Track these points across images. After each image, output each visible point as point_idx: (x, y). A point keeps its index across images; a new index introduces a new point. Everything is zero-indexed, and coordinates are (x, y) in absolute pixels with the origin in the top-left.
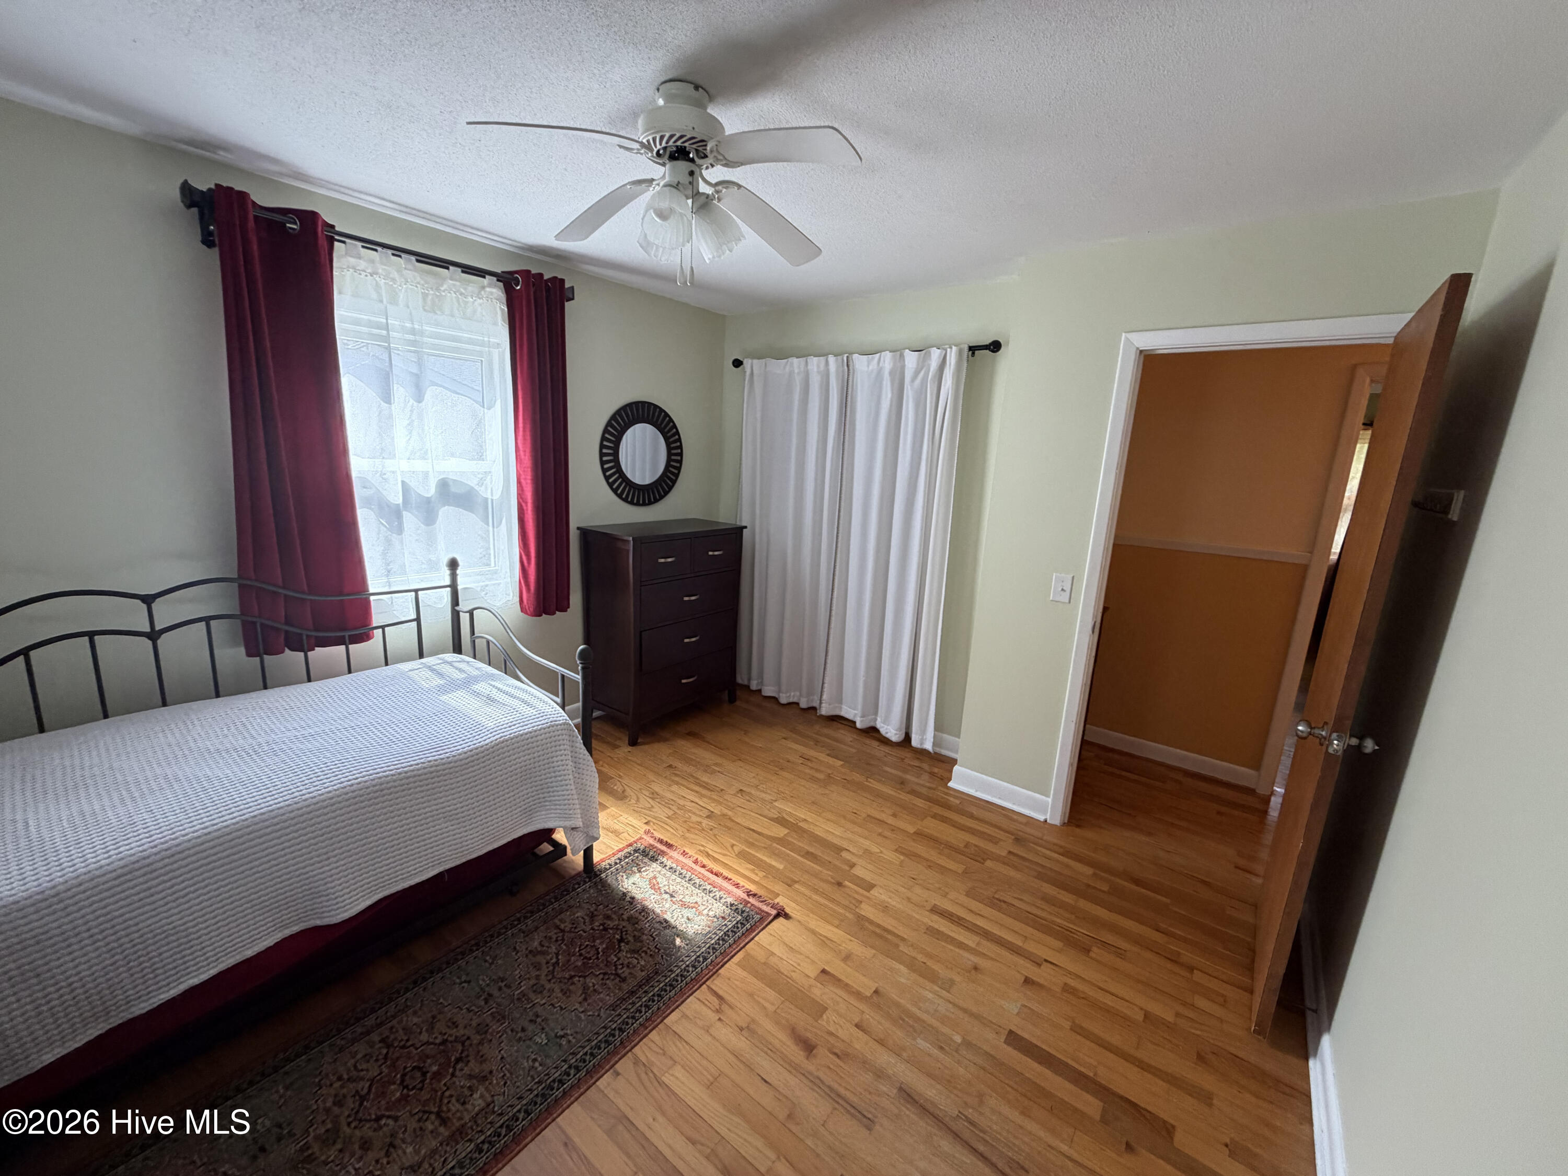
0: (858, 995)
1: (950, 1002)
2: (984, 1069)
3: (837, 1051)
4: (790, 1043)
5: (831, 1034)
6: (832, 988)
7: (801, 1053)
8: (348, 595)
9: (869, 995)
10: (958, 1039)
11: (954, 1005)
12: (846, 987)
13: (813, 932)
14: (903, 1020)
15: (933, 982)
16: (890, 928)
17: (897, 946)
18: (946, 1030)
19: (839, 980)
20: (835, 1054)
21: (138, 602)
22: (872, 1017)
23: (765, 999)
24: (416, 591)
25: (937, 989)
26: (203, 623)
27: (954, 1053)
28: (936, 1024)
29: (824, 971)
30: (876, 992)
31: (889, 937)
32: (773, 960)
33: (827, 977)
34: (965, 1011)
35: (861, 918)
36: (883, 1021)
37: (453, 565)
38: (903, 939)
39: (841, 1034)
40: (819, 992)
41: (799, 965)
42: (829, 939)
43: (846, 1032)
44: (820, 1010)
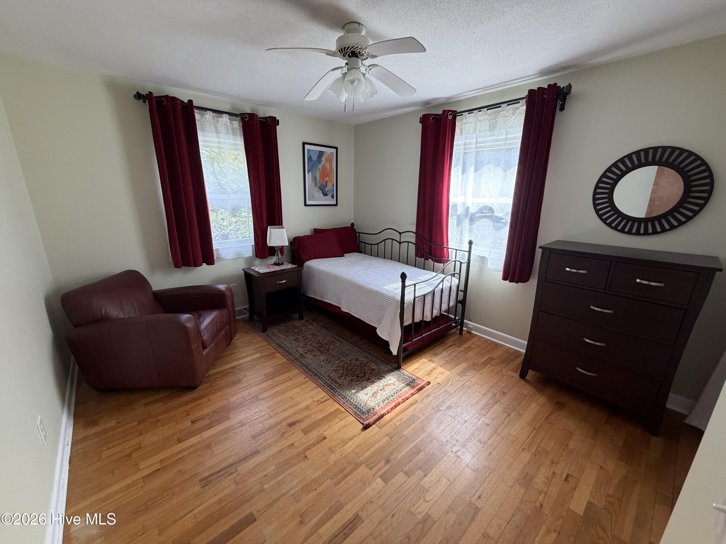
0: (308, 448)
1: (286, 493)
2: (246, 492)
3: (285, 434)
4: (296, 419)
5: (293, 433)
6: (314, 439)
7: (290, 422)
8: (438, 245)
9: (306, 453)
10: (266, 487)
11: (284, 494)
12: (314, 445)
13: (351, 439)
14: (287, 464)
15: (302, 489)
16: (347, 479)
17: (332, 479)
18: (273, 483)
19: (318, 443)
20: (284, 433)
21: (398, 233)
22: (295, 451)
23: (318, 415)
24: (457, 250)
25: (296, 490)
26: (407, 243)
27: (260, 481)
28: (279, 479)
29: (325, 438)
30: (306, 457)
31: (340, 476)
32: (337, 420)
33: (322, 438)
34: (278, 499)
35: (358, 465)
36: (290, 455)
37: (471, 243)
38: (336, 484)
39: (292, 437)
40: (314, 435)
41: (332, 429)
42: (345, 445)
43: (292, 439)
44: (306, 432)
